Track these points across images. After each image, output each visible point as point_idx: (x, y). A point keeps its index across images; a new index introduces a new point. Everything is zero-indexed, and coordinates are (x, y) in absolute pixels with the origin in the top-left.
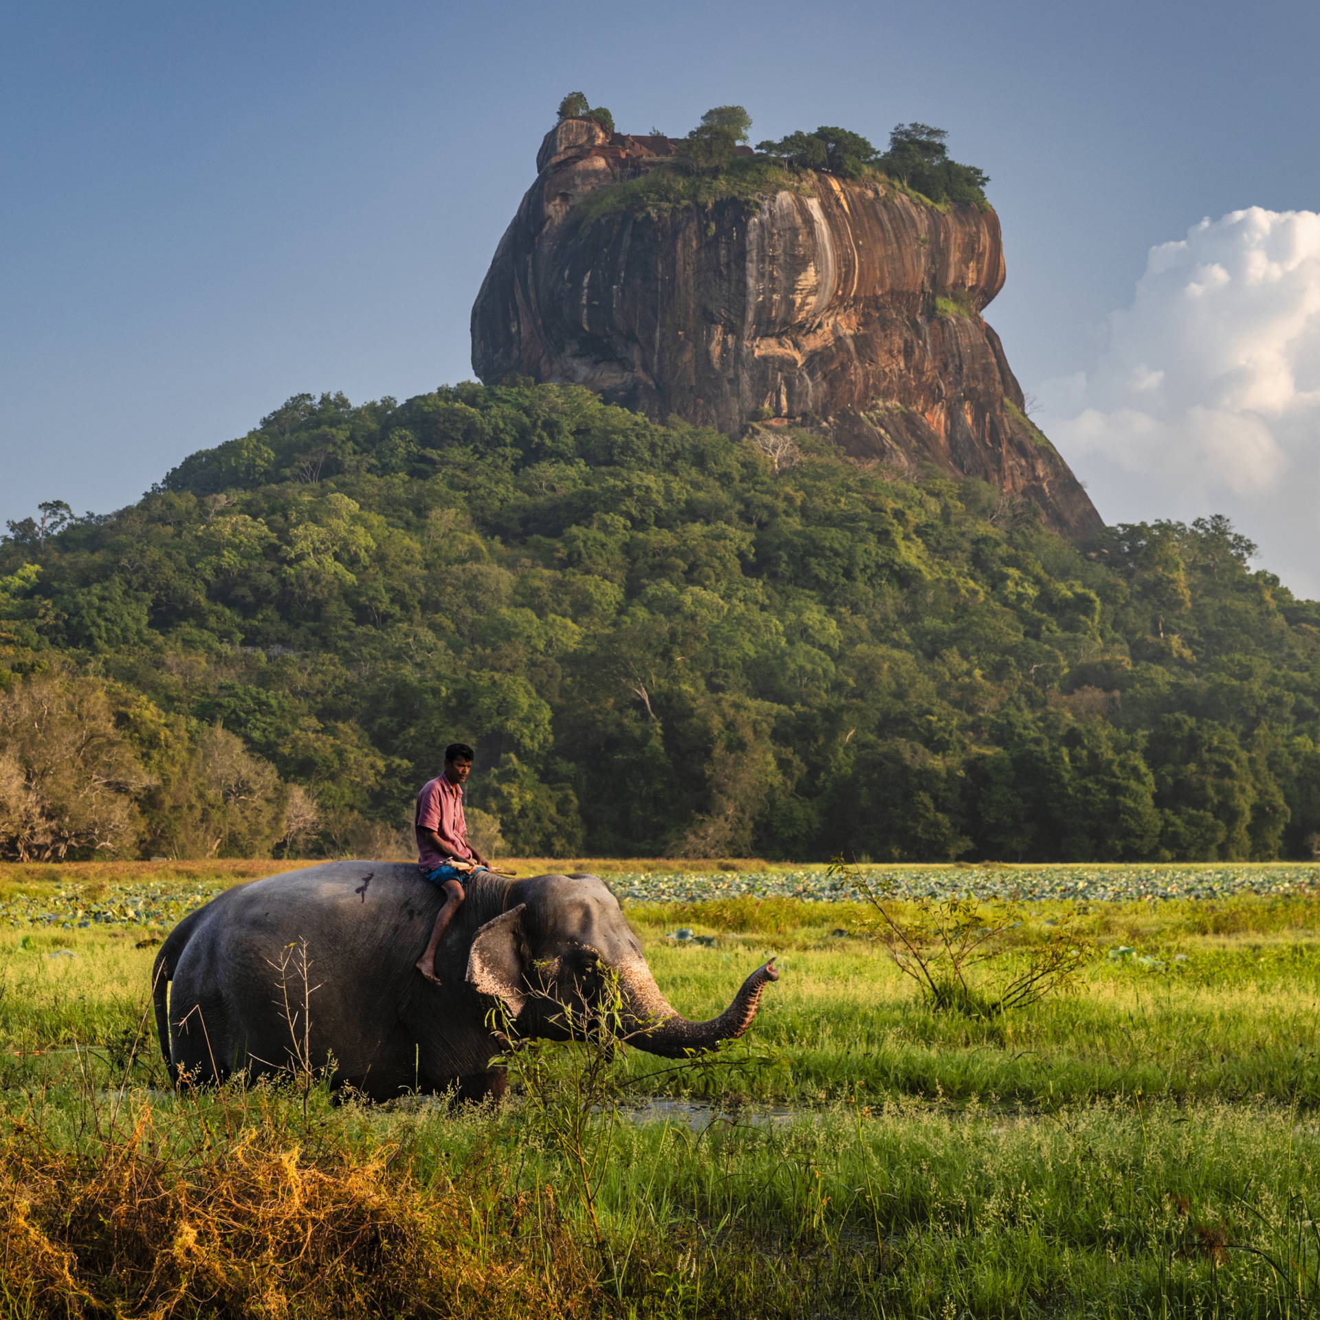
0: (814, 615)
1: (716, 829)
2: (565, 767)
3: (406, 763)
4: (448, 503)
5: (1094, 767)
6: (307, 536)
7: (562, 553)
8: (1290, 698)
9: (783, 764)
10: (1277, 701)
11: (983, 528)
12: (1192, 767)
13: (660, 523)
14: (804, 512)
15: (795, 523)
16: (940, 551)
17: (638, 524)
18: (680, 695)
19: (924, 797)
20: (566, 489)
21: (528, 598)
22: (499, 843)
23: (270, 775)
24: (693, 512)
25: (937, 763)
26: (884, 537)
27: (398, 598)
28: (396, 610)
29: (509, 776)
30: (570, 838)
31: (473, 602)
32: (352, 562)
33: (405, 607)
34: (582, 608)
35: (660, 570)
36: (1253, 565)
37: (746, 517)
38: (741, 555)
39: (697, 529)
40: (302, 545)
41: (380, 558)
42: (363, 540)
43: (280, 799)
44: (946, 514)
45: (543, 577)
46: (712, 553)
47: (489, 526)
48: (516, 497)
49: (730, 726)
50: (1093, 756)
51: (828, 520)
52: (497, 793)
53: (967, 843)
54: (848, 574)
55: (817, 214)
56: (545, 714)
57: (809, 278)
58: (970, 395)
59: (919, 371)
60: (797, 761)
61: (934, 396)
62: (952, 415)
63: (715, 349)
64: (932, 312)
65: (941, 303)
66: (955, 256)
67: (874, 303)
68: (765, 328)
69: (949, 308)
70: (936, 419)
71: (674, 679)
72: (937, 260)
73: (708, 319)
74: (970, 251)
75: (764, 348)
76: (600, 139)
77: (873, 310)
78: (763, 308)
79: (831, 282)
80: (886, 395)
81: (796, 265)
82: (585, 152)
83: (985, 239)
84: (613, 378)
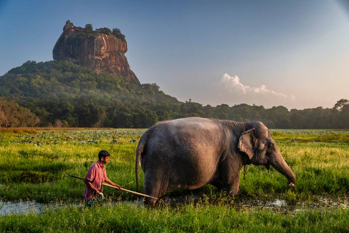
9: (107, 115)
13: (85, 81)
18: (92, 105)
20: (70, 76)
24: (89, 80)
41: (44, 84)
42: (42, 82)
43: (35, 119)
47: (60, 80)
55: (104, 39)
56: (73, 107)
57: (103, 48)
58: (124, 66)
59: (117, 62)
60: (109, 114)
61: (119, 65)
62: (121, 68)
63: (90, 57)
64: (119, 54)
65: (120, 53)
66: (122, 47)
67: (111, 52)
68: (97, 55)
69: (121, 54)
70: (119, 69)
71: (91, 102)
72: (120, 46)
73: (89, 53)
74: (123, 46)
75: (96, 58)
76: (73, 27)
77: (111, 53)
78: (96, 52)
79: (106, 49)
80: (113, 65)
81: (101, 46)
82: (71, 29)
83: (125, 45)
84: (75, 60)
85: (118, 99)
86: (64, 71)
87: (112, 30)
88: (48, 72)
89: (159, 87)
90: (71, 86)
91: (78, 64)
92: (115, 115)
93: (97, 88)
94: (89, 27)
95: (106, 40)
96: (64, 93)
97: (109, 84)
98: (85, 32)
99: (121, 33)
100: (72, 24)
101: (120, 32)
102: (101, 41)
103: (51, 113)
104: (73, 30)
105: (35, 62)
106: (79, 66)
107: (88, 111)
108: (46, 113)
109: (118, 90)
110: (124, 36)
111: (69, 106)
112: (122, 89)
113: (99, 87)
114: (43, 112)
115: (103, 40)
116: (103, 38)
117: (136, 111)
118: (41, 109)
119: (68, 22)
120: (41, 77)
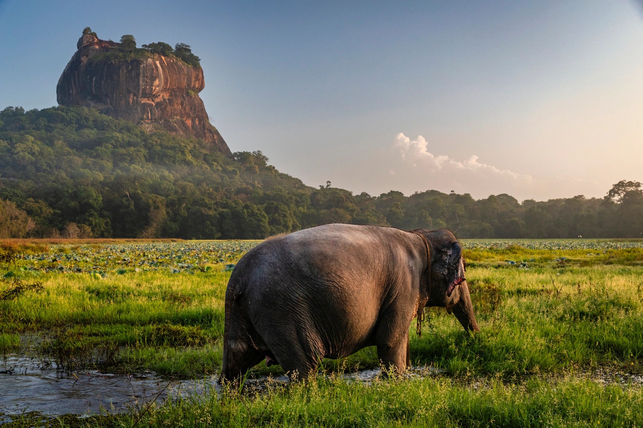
0: (166, 173)
1: (151, 230)
2: (106, 213)
3: (59, 211)
4: (59, 139)
5: (253, 214)
6: (20, 147)
7: (95, 154)
8: (294, 198)
9: (168, 213)
10: (291, 198)
11: (205, 151)
12: (277, 215)
13: (122, 146)
14: (161, 145)
15: (159, 148)
16: (195, 156)
17: (115, 147)
18: (138, 194)
19: (209, 222)
20: (92, 136)
21: (86, 166)
22: (91, 234)
23: (24, 214)
24: (130, 144)
25: (211, 213)
26: (183, 152)
27: (49, 165)
28: (48, 168)
29: (91, 215)
30: (109, 233)
31: (70, 166)
32: (33, 154)
33: (50, 167)
34: (102, 169)
35: (123, 160)
36: (268, 164)
37: (145, 146)
38: (145, 156)
39: (132, 148)
40: (18, 149)
41: (41, 153)
42: (36, 148)
43: (26, 221)
44: (195, 147)
45: (90, 160)
46: (137, 155)
47: (72, 145)
48: (77, 138)
49: (154, 202)
50: (252, 212)
51: (167, 148)
52: (88, 220)
53: (219, 234)
54: (174, 162)
55: (159, 65)
56: (101, 198)
57: (157, 82)
58: (198, 116)
59: (185, 109)
60: (171, 212)
61: (189, 116)
62: (193, 121)
63: (131, 101)
64: (188, 94)
65: (190, 91)
66: (193, 79)
67: (173, 90)
68: (145, 95)
69: (192, 93)
70: (189, 122)
71: (136, 189)
72: (189, 80)
73: (129, 92)
74: (197, 78)
75: (144, 101)
76: (96, 40)
77: (173, 92)
78: (144, 90)
79: (163, 84)
80: (177, 115)
81: (153, 79)
82: (92, 44)
83: (200, 75)
84: (102, 106)
85: (189, 181)
86: (81, 127)
87: (174, 48)
88: (49, 129)
89: (267, 159)
90: (95, 157)
91: (107, 112)
92: (183, 212)
93: (147, 160)
94: (128, 41)
95: (162, 66)
96: (81, 170)
97: (170, 152)
98: (122, 51)
99: (192, 52)
100: (94, 35)
101: (190, 51)
102: (153, 69)
103: (56, 211)
104: (97, 47)
105: (22, 109)
106: (111, 117)
107: (129, 205)
108: (48, 211)
109: (188, 163)
110: (197, 59)
111: (92, 196)
112: (195, 163)
113: (150, 158)
114: (40, 208)
115: (157, 67)
116: (158, 63)
117: (225, 206)
118: (38, 202)
119: (86, 31)
120: (35, 139)
